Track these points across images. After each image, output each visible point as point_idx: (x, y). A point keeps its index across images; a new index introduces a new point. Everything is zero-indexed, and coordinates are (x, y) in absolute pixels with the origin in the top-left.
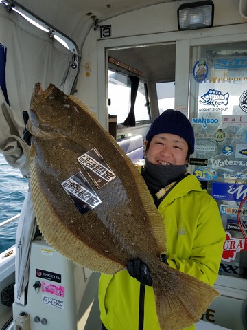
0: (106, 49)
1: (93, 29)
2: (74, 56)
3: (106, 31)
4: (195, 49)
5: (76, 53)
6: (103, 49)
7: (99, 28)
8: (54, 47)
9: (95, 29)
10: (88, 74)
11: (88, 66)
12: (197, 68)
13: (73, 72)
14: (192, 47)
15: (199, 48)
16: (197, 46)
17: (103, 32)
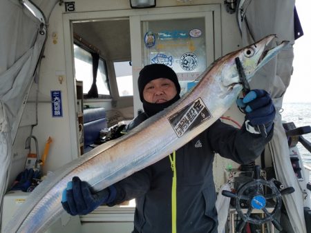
0: (71, 21)
1: (58, 4)
2: (42, 25)
3: (70, 7)
4: (144, 23)
5: (44, 22)
6: (69, 22)
7: (63, 4)
8: (24, 13)
9: (60, 5)
10: (55, 42)
11: (55, 35)
12: (147, 37)
13: (41, 38)
14: (142, 22)
15: (147, 23)
16: (145, 21)
17: (68, 8)
